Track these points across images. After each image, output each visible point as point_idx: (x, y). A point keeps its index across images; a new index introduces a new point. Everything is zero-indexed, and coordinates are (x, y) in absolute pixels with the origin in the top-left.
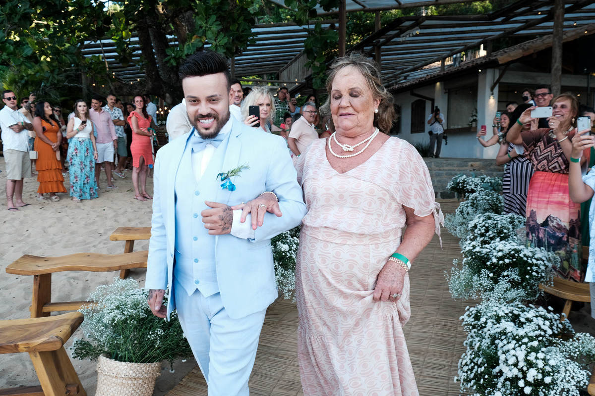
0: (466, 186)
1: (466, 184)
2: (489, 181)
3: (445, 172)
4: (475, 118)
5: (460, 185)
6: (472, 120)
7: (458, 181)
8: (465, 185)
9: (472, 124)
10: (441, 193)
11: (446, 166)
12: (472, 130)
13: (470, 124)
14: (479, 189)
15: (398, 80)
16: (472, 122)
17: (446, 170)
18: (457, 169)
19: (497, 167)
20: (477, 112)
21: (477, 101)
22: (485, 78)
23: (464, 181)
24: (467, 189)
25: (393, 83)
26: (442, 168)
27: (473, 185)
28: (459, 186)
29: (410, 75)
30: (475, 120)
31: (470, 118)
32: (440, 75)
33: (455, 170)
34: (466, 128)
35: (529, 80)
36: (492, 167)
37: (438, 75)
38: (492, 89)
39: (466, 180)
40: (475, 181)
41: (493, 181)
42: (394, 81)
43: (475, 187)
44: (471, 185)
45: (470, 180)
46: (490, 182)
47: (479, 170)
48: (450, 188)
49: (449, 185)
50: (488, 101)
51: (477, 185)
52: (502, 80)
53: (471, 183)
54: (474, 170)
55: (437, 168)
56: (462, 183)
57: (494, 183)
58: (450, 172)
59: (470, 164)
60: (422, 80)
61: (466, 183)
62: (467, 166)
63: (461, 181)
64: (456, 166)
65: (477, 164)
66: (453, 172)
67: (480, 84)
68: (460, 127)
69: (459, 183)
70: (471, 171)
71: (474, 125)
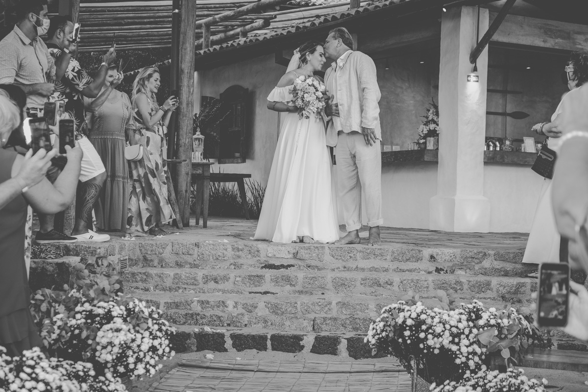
0: (426, 339)
1: (426, 331)
2: (493, 322)
3: (359, 276)
4: (432, 126)
5: (407, 333)
6: (425, 132)
7: (400, 321)
8: (422, 335)
9: (425, 143)
10: (349, 340)
11: (364, 258)
12: (426, 158)
13: (422, 141)
14: (464, 350)
15: (248, 27)
16: (425, 137)
17: (363, 270)
18: (393, 266)
19: (498, 265)
20: (437, 114)
21: (436, 87)
22: (457, 28)
23: (419, 323)
24: (429, 347)
25: (238, 34)
26: (352, 264)
27: (447, 333)
28: (403, 337)
29: (279, 18)
30: (433, 133)
31: (422, 126)
32: (349, 14)
33: (386, 270)
34: (412, 151)
35: (559, 40)
36: (486, 264)
37: (343, 15)
38: (474, 57)
39: (423, 317)
40: (453, 323)
41: (505, 322)
42: (239, 30)
43: (452, 342)
44: (439, 336)
45: (436, 320)
46: (498, 326)
47: (453, 272)
48: (373, 341)
49: (371, 333)
50: (464, 87)
51: (458, 335)
52: (496, 37)
53: (439, 329)
54: (438, 270)
55: (340, 264)
56: (411, 327)
57: (510, 328)
58: (375, 275)
59: (427, 252)
60: (305, 27)
61: (424, 327)
62: (418, 259)
63: (409, 322)
64: (388, 257)
65: (445, 254)
66: (383, 277)
67: (445, 44)
68: (396, 148)
69: (403, 327)
70: (430, 273)
71: (430, 146)
